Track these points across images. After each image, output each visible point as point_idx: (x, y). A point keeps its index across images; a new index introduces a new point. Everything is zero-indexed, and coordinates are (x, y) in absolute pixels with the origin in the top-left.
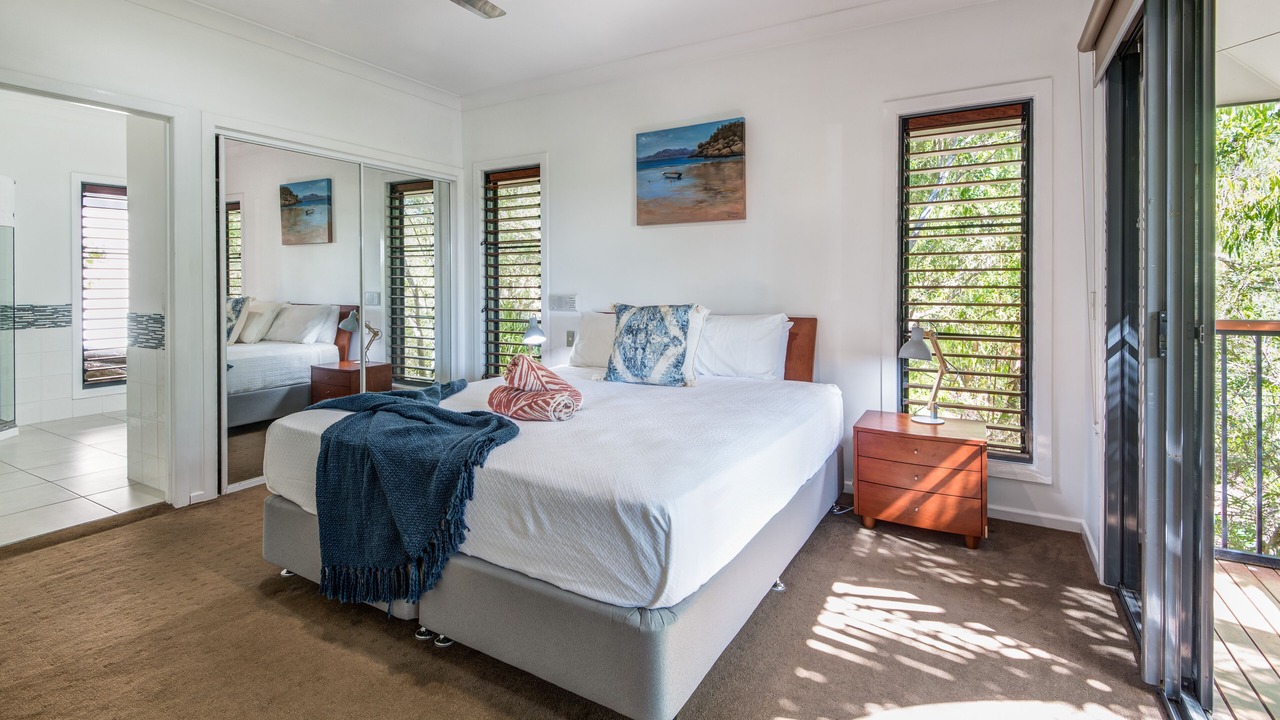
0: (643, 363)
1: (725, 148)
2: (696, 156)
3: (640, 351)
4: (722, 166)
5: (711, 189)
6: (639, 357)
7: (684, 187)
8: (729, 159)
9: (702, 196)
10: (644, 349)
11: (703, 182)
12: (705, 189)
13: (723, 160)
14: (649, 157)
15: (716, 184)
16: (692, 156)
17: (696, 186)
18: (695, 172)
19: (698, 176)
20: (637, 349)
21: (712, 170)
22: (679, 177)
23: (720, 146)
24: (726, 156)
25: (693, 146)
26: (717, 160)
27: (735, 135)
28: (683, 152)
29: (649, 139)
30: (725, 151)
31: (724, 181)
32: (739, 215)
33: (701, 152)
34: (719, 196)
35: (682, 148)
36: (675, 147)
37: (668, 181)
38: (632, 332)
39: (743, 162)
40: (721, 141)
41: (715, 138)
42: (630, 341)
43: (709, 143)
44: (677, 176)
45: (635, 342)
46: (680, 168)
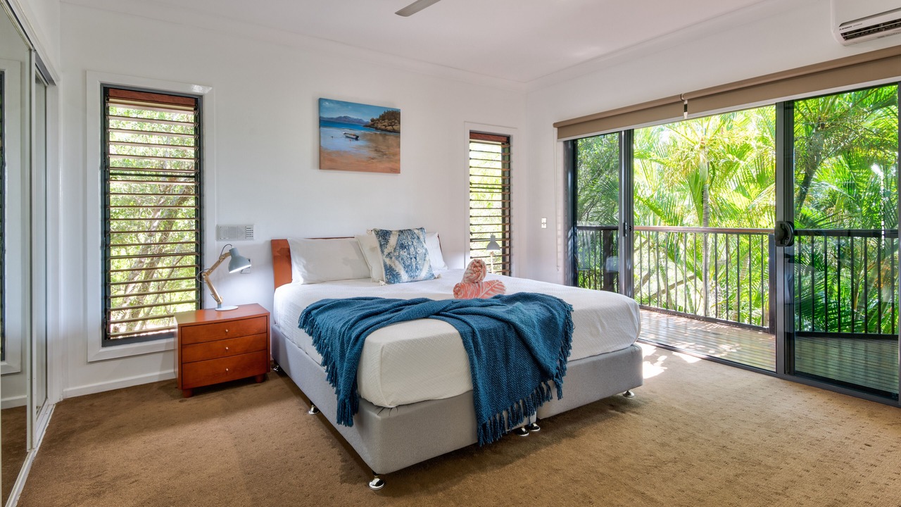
0: (416, 267)
1: (389, 126)
2: (369, 126)
3: (413, 260)
4: (387, 137)
5: (379, 151)
6: (414, 264)
7: (361, 146)
8: (392, 134)
9: (373, 154)
10: (415, 258)
11: (374, 145)
12: (376, 150)
13: (388, 133)
14: (332, 118)
15: (383, 148)
16: (366, 126)
17: (369, 147)
18: (369, 137)
19: (370, 140)
20: (411, 258)
21: (381, 138)
22: (357, 138)
23: (386, 124)
24: (390, 131)
25: (367, 119)
26: (384, 132)
27: (396, 119)
28: (360, 121)
29: (332, 105)
30: (389, 128)
31: (388, 147)
32: (396, 171)
33: (373, 125)
34: (385, 157)
35: (359, 118)
36: (353, 116)
37: (348, 139)
38: (405, 248)
39: (399, 137)
40: (386, 120)
41: (383, 118)
42: (406, 254)
43: (378, 120)
44: (355, 137)
45: (409, 254)
46: (357, 132)
